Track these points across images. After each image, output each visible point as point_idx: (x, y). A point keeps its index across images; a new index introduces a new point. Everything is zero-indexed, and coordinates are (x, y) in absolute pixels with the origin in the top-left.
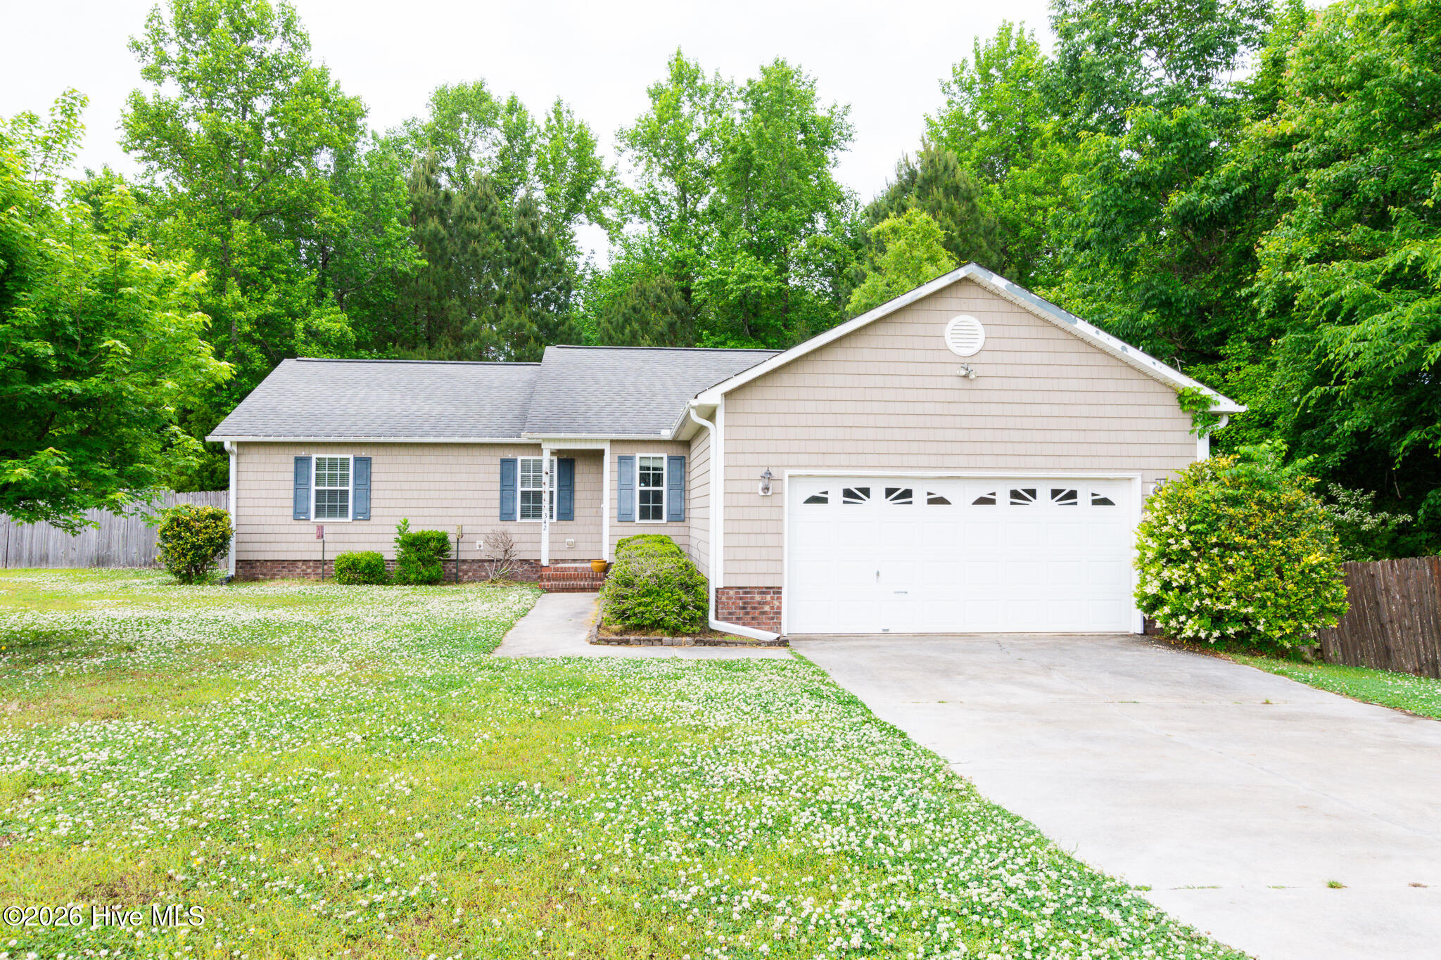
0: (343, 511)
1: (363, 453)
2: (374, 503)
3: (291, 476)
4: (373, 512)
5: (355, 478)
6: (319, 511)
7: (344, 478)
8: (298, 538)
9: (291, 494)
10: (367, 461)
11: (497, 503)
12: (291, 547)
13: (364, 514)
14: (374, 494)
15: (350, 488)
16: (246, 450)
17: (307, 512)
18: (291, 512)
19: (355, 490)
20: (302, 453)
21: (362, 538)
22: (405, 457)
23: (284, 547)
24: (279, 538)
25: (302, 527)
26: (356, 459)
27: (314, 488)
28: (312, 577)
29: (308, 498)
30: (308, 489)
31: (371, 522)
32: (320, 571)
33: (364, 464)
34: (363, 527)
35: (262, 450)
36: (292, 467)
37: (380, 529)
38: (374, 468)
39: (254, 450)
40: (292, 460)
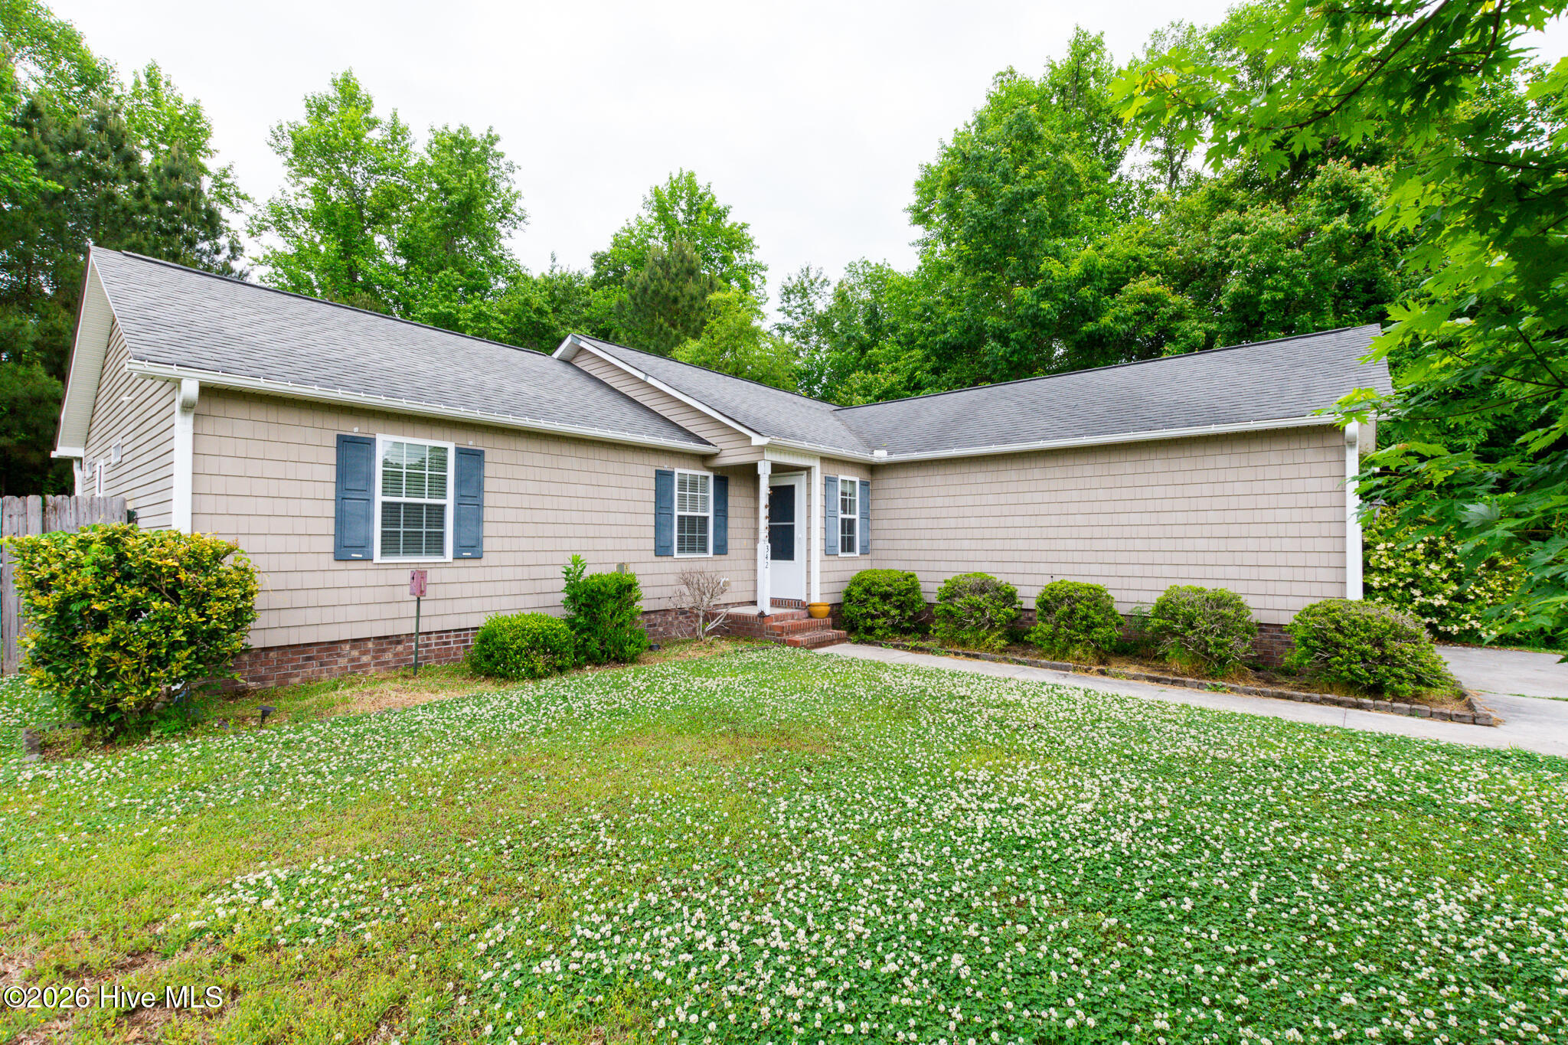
0: (436, 544)
1: (472, 442)
2: (488, 529)
3: (330, 473)
4: (487, 545)
5: (459, 484)
6: (390, 544)
7: (439, 485)
8: (345, 596)
9: (330, 509)
10: (478, 455)
11: (651, 532)
12: (328, 615)
13: (471, 548)
14: (488, 514)
15: (449, 502)
16: (218, 408)
17: (365, 547)
18: (329, 544)
19: (458, 504)
20: (355, 429)
21: (468, 590)
22: (535, 456)
23: (312, 616)
24: (300, 599)
25: (353, 574)
26: (460, 452)
27: (379, 499)
28: (372, 670)
29: (368, 518)
30: (369, 501)
31: (483, 562)
32: (388, 656)
33: (472, 460)
34: (469, 571)
35: (260, 413)
36: (331, 456)
37: (497, 574)
38: (489, 470)
39: (239, 411)
40: (332, 442)
